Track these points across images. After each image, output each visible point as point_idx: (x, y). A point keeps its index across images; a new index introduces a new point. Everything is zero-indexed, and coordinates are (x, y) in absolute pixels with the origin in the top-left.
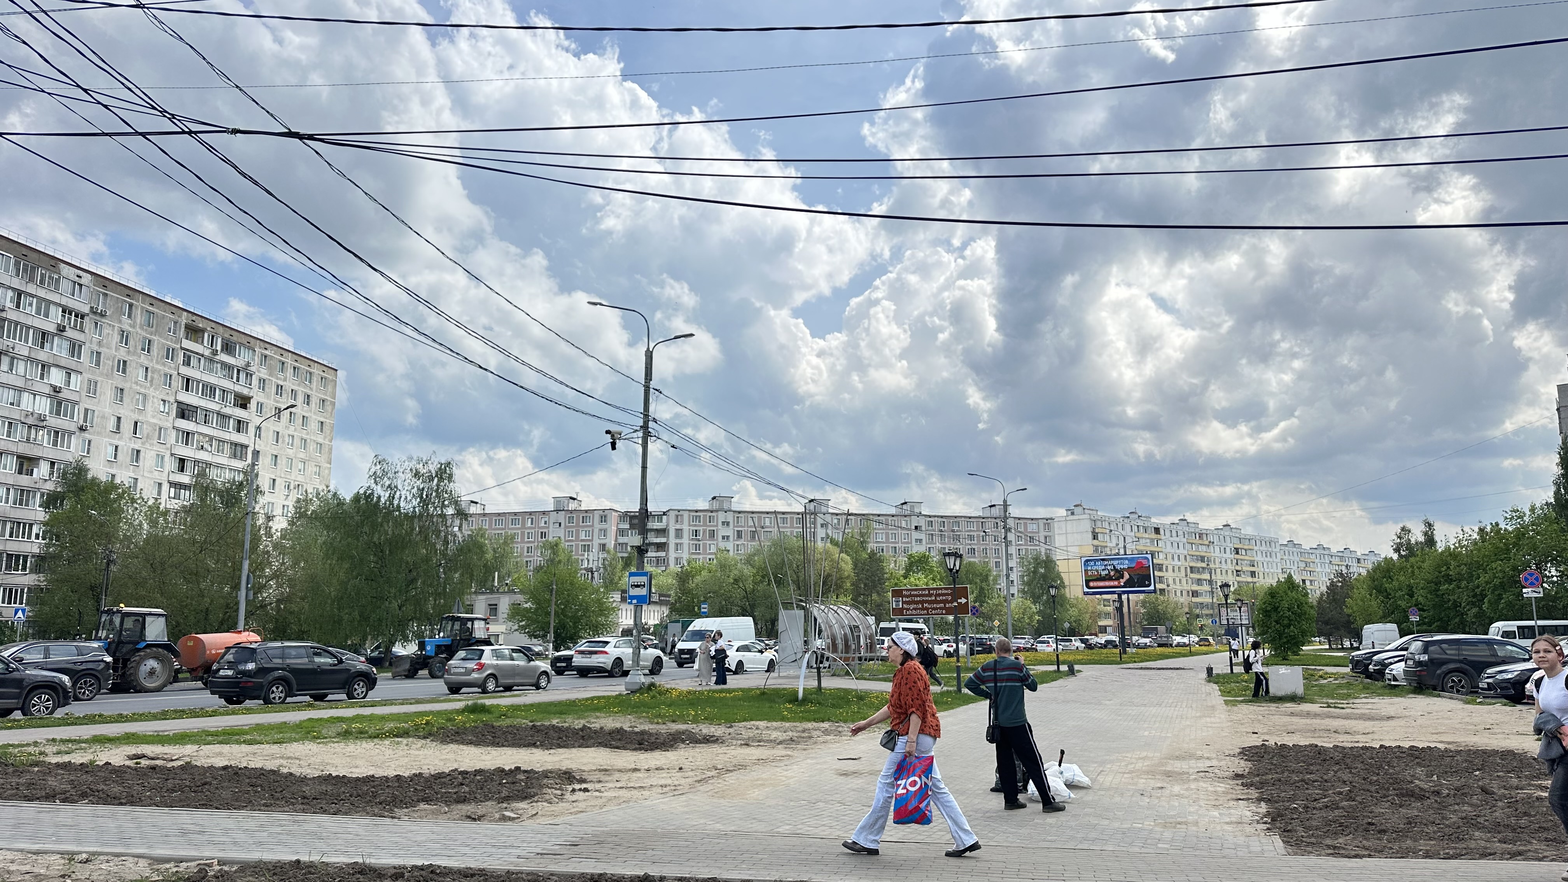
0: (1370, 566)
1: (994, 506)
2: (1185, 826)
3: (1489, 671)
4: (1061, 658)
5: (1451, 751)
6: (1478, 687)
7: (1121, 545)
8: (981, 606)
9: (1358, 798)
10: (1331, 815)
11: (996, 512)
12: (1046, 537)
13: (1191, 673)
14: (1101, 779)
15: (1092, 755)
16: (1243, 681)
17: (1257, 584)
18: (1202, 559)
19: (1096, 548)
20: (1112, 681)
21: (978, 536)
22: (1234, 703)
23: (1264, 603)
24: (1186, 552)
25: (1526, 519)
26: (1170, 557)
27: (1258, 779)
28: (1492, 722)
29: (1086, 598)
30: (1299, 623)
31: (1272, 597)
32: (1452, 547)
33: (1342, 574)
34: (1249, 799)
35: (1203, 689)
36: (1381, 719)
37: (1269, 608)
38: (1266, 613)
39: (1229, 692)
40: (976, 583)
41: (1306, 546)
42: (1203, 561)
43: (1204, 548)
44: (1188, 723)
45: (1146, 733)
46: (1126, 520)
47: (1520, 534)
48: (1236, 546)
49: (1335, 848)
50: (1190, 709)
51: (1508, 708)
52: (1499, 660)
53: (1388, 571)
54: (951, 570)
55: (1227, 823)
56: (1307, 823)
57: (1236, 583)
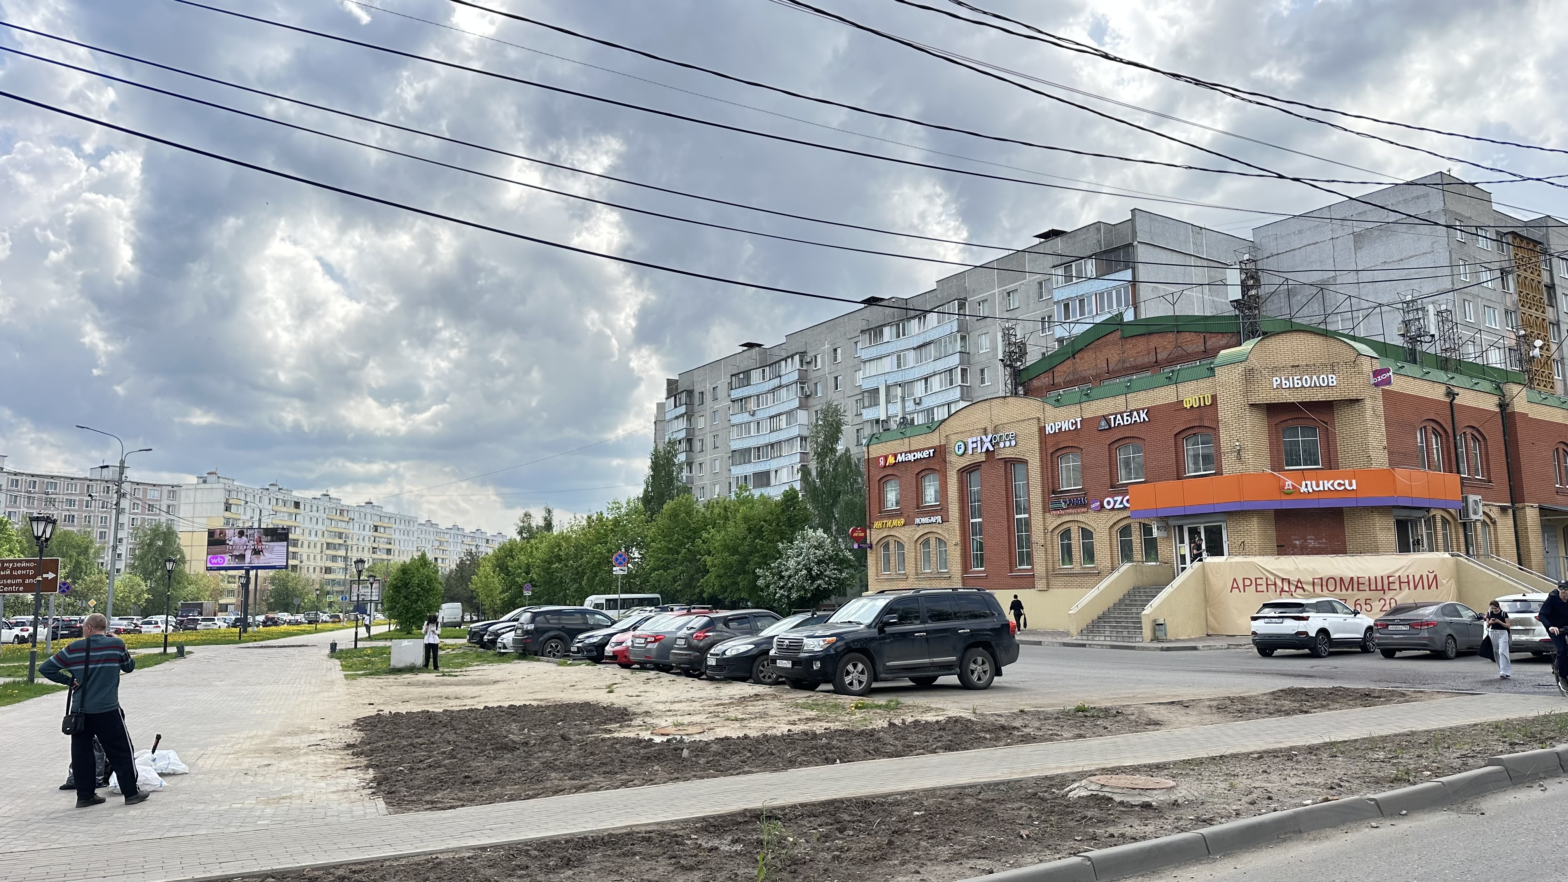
0: (497, 546)
1: (107, 467)
2: (289, 800)
3: (580, 637)
4: (170, 639)
5: (542, 707)
6: (570, 651)
7: (256, 518)
8: (74, 583)
9: (459, 756)
10: (433, 773)
11: (107, 474)
12: (169, 507)
13: (314, 650)
14: (200, 763)
15: (194, 739)
16: (365, 655)
17: (392, 562)
18: (340, 535)
19: (227, 520)
20: (227, 661)
21: (81, 501)
22: (354, 677)
23: (396, 579)
24: (324, 528)
25: (623, 510)
26: (307, 532)
27: (368, 747)
28: (576, 679)
29: (208, 574)
30: (426, 598)
31: (404, 574)
32: (565, 531)
33: (471, 553)
34: (358, 767)
35: (324, 666)
36: (489, 683)
37: (400, 585)
38: (396, 589)
39: (350, 667)
40: (71, 556)
41: (443, 526)
42: (340, 538)
43: (343, 524)
44: (305, 699)
45: (258, 712)
46: (265, 492)
47: (616, 522)
48: (376, 524)
49: (432, 802)
50: (308, 686)
51: (590, 667)
52: (589, 627)
53: (511, 550)
54: (38, 538)
55: (333, 792)
56: (411, 783)
57: (371, 560)
